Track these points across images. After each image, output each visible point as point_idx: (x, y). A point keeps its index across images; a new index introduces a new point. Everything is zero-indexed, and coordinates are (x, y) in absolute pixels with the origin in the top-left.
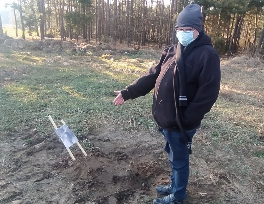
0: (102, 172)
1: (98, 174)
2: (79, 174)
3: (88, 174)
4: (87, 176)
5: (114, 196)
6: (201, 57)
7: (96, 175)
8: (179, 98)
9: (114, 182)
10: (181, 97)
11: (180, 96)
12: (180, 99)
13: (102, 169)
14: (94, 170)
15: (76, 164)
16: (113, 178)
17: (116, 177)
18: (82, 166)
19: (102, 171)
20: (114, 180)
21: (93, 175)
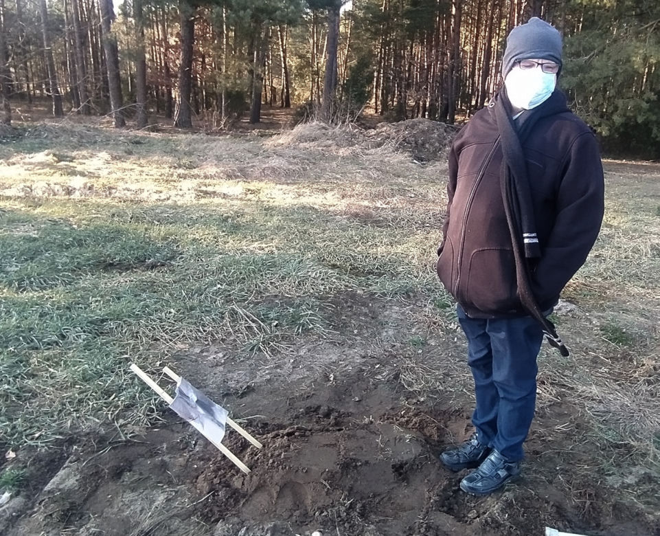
0: (359, 469)
1: (352, 477)
2: (298, 503)
3: (326, 490)
4: (327, 494)
5: (435, 510)
6: (562, 138)
7: (348, 482)
8: (524, 238)
9: (403, 480)
10: (528, 237)
11: (525, 235)
12: (526, 241)
13: (355, 460)
14: (336, 473)
15: (272, 477)
16: (394, 472)
17: (401, 466)
18: (293, 477)
19: (356, 465)
20: (400, 474)
21: (340, 486)
